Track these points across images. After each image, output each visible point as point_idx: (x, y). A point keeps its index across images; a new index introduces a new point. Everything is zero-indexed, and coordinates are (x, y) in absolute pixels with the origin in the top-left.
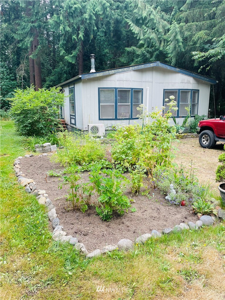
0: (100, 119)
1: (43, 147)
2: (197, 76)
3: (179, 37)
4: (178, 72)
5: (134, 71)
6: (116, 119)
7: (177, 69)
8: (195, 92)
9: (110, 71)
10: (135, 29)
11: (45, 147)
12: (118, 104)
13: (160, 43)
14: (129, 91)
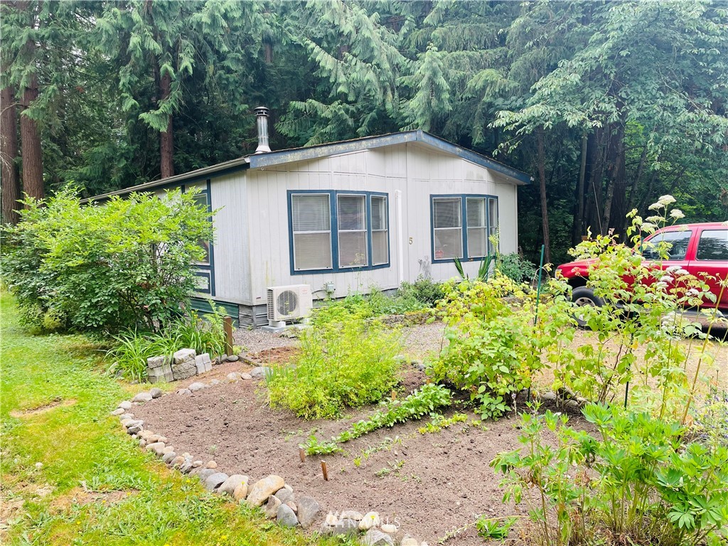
0: (293, 272)
2: (495, 166)
3: (441, 80)
4: (459, 157)
5: (373, 150)
6: (336, 269)
7: (458, 149)
9: (318, 149)
10: (326, 61)
12: (339, 231)
13: (385, 93)
14: (360, 198)
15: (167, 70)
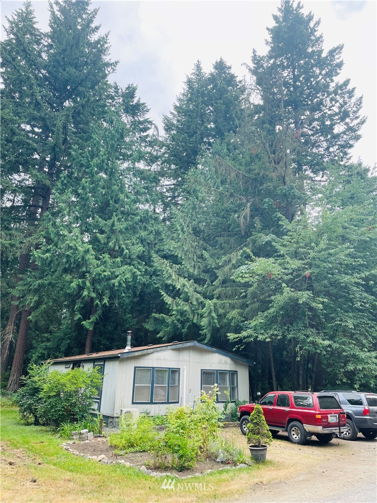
0: (133, 403)
1: (80, 434)
2: (234, 357)
3: (214, 314)
4: (215, 352)
5: (172, 350)
6: (152, 403)
7: (214, 349)
8: (233, 374)
10: (168, 300)
11: (83, 434)
12: (155, 385)
13: (194, 316)
14: (166, 371)
15: (97, 303)
